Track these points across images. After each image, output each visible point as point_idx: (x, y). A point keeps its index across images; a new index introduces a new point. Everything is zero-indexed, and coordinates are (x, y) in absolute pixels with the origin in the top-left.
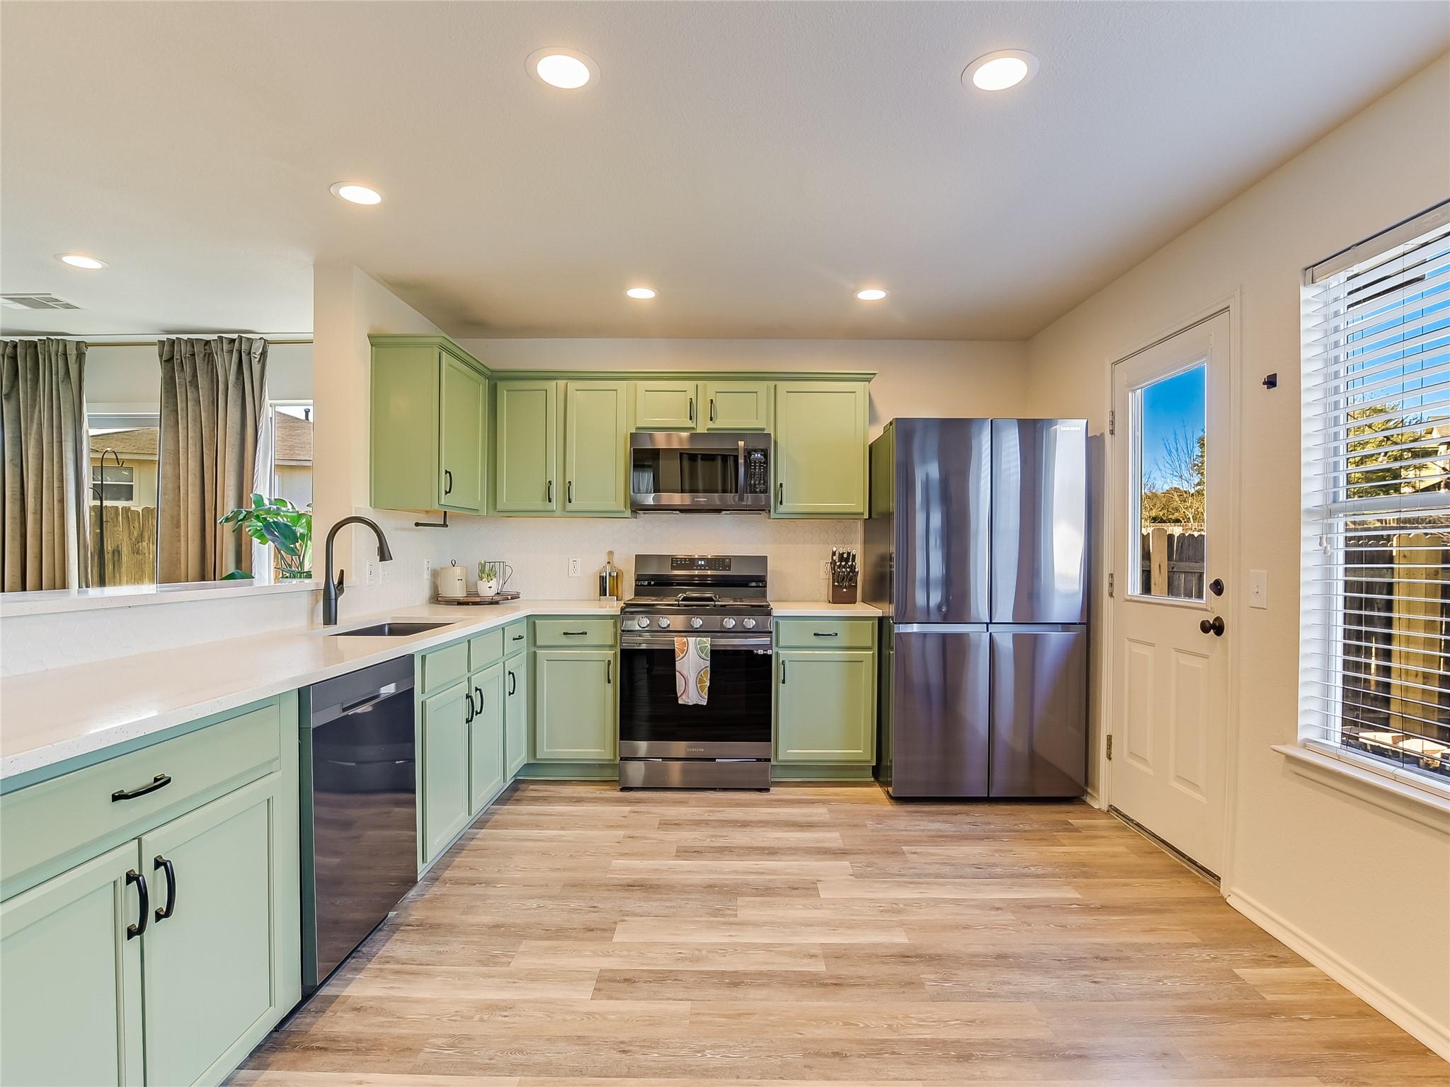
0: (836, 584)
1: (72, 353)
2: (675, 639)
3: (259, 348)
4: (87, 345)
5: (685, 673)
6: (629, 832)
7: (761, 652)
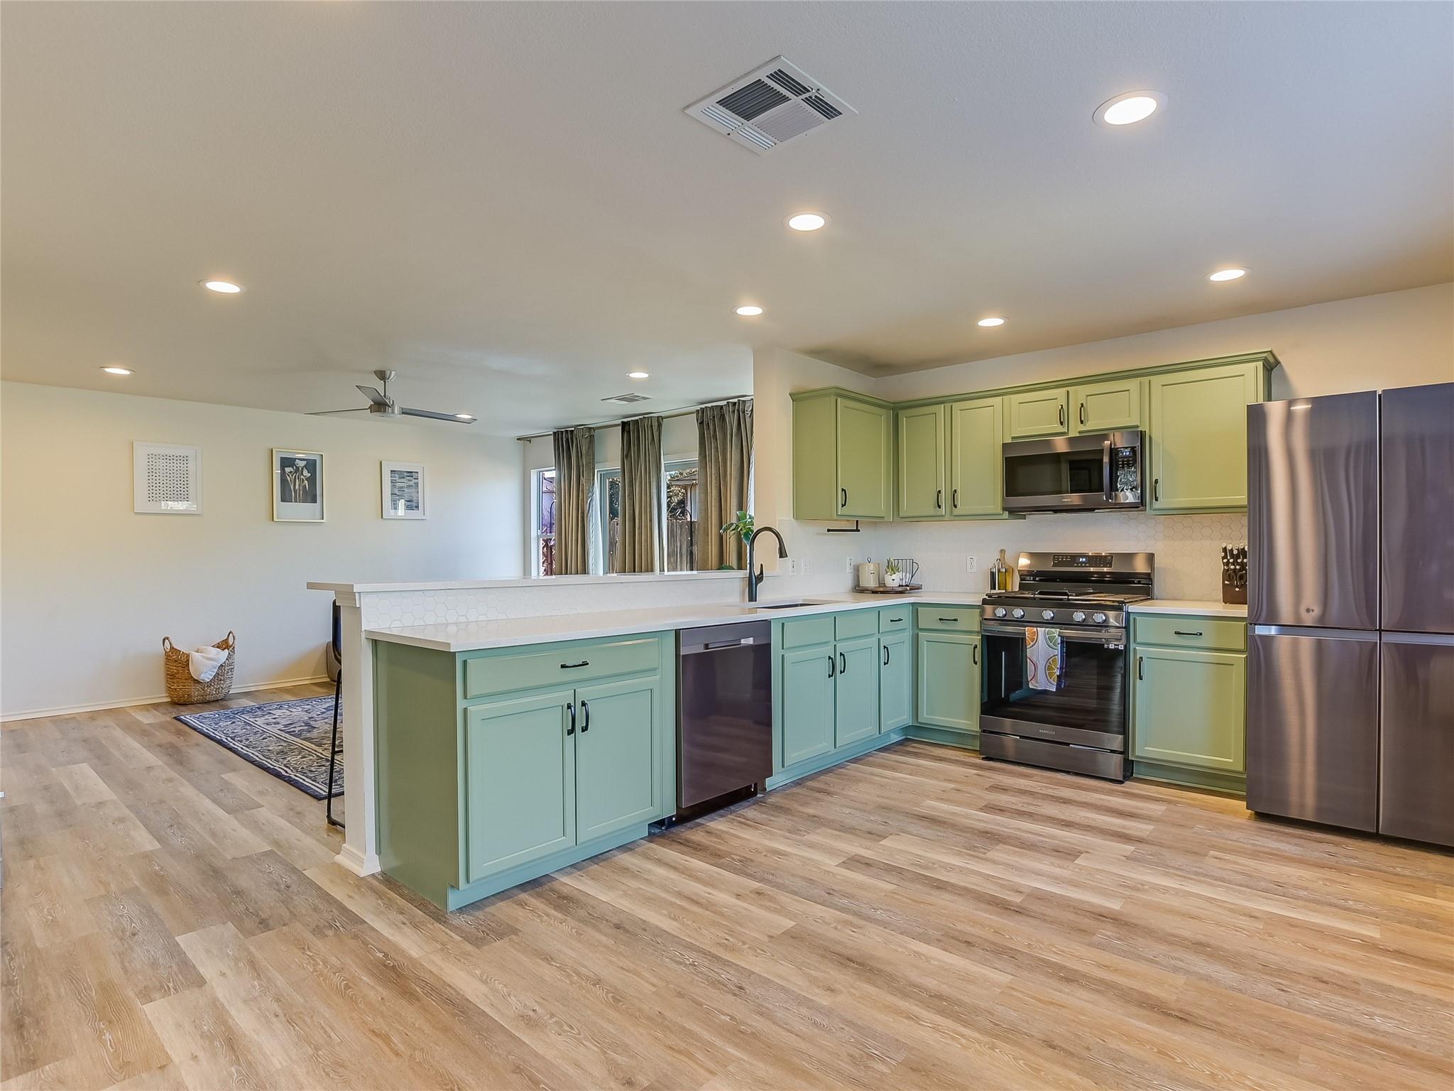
0: (1226, 582)
1: (655, 424)
2: (1027, 628)
3: (749, 406)
4: (663, 418)
5: (1034, 659)
6: (957, 786)
7: (1112, 646)
